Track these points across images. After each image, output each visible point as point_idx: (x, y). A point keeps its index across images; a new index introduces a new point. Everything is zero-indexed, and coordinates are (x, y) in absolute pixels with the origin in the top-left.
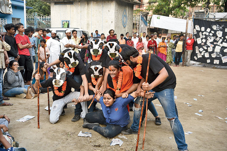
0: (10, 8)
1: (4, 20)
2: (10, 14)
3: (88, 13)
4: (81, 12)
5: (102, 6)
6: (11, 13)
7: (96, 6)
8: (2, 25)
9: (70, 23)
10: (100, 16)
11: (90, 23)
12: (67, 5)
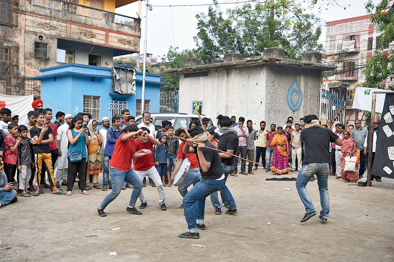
0: (134, 85)
1: (125, 103)
2: (131, 95)
3: (227, 88)
4: (217, 87)
5: (247, 76)
6: (134, 92)
7: (239, 77)
8: (115, 110)
9: (203, 105)
10: (244, 93)
11: (230, 104)
12: (200, 78)
